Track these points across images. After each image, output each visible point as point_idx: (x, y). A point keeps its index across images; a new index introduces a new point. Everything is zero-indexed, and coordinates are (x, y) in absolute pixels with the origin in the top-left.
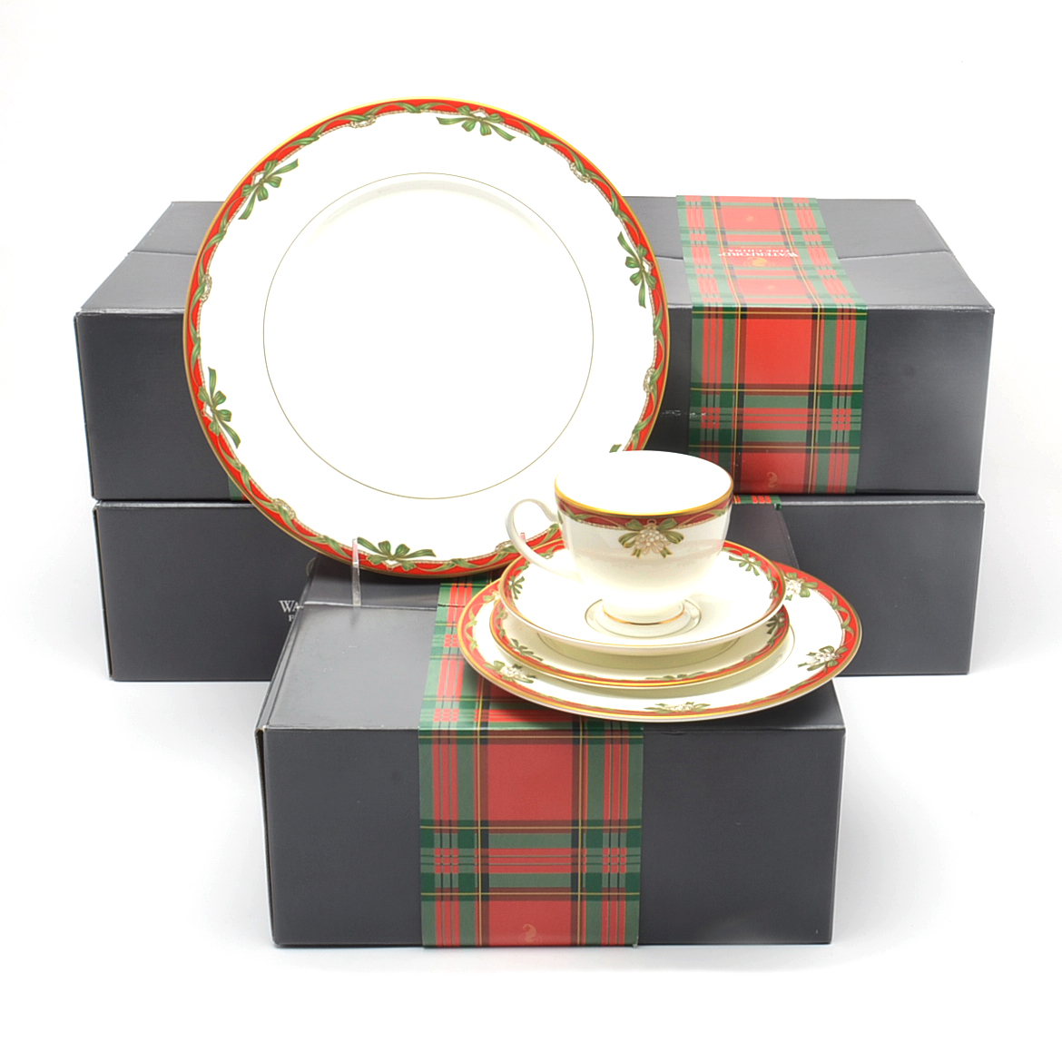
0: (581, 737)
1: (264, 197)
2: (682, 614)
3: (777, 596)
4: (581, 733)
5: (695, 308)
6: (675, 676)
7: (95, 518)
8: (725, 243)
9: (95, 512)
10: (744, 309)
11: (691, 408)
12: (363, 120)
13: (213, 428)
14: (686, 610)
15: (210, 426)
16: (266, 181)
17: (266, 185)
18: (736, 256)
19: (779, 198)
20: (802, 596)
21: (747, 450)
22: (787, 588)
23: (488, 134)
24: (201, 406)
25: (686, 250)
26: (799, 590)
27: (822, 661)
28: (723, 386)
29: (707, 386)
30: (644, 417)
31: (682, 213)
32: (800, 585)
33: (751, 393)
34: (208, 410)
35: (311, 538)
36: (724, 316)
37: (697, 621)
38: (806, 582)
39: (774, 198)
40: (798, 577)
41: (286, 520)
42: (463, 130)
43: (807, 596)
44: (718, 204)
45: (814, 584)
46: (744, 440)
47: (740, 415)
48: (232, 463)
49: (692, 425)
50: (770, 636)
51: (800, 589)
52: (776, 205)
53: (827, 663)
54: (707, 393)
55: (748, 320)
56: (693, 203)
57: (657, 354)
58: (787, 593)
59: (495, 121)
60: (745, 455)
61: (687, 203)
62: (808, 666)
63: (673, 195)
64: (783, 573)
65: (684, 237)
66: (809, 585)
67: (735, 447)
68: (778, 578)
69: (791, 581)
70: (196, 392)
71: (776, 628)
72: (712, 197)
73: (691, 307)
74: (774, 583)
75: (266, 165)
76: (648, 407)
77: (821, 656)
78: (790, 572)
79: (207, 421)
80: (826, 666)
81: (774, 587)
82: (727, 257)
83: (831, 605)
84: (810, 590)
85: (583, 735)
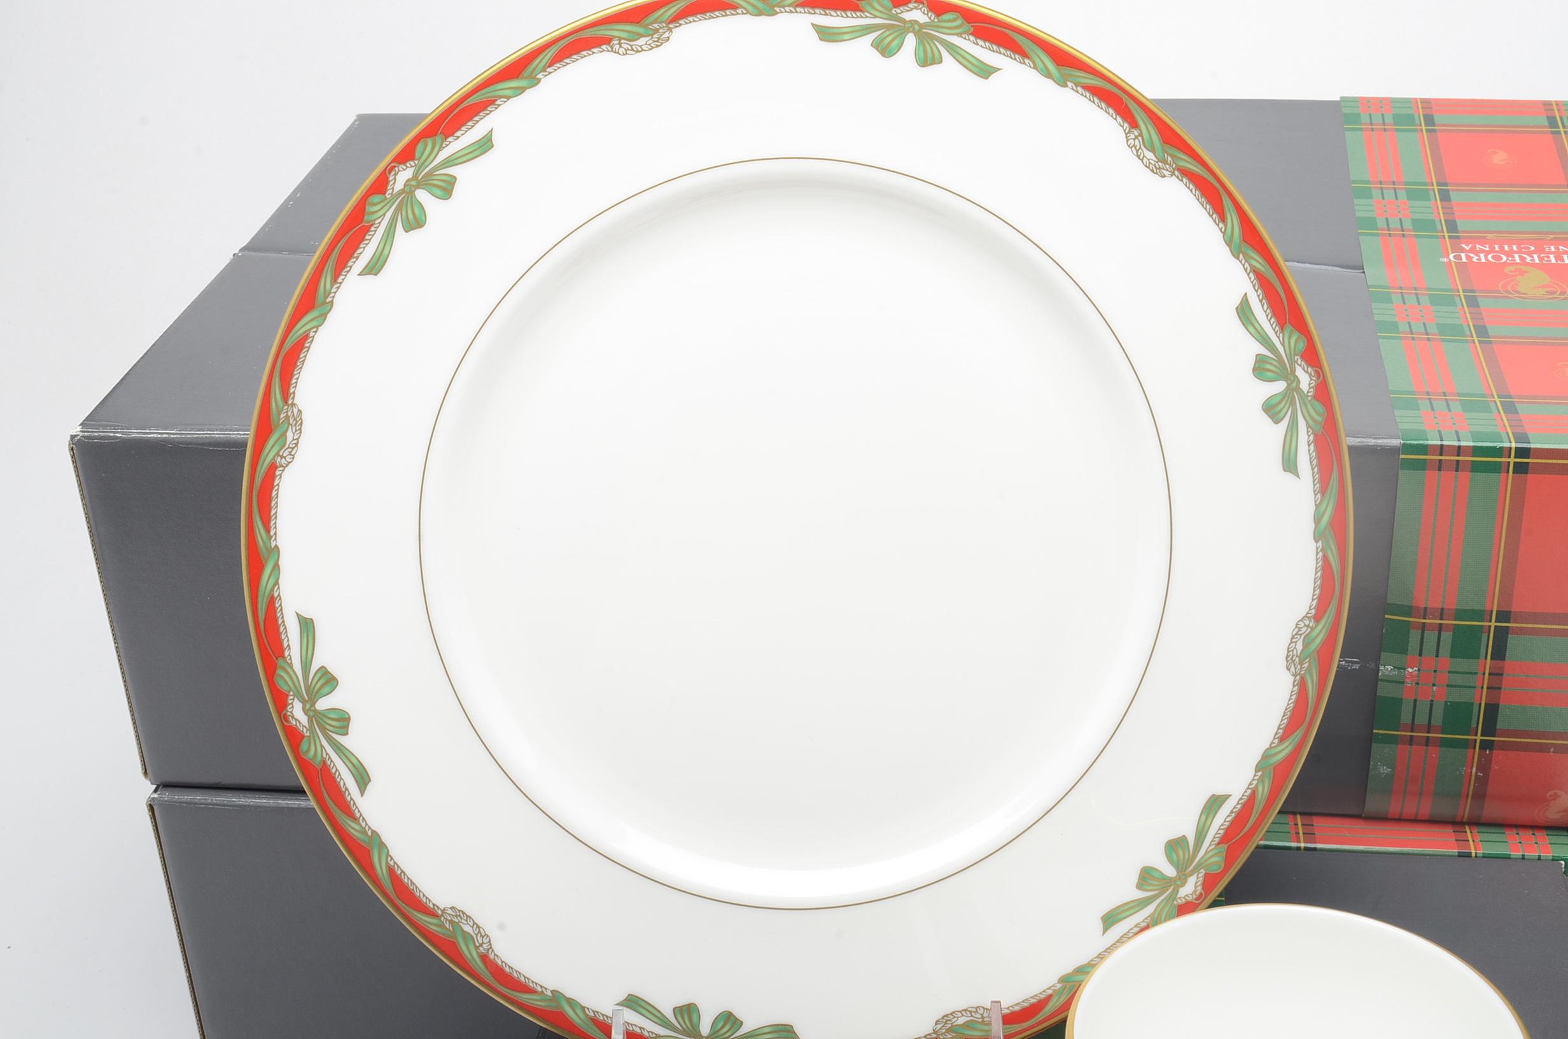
1: (416, 222)
5: (1408, 448)
7: (153, 817)
8: (1452, 226)
9: (151, 808)
10: (1522, 452)
11: (1384, 655)
12: (641, 36)
13: (310, 751)
15: (304, 746)
16: (418, 187)
17: (422, 195)
18: (1480, 264)
19: (1557, 103)
21: (1505, 746)
23: (933, 63)
24: (281, 701)
25: (1370, 247)
28: (1460, 614)
29: (1425, 613)
30: (1286, 733)
31: (1354, 141)
33: (1521, 631)
34: (297, 712)
35: (525, 997)
36: (1475, 467)
39: (1547, 105)
41: (471, 954)
42: (875, 54)
44: (1429, 120)
46: (1501, 724)
47: (1496, 674)
48: (352, 828)
49: (1383, 690)
52: (1552, 122)
54: (1423, 627)
55: (1530, 476)
56: (1377, 118)
57: (1322, 587)
59: (952, 31)
60: (1498, 755)
61: (1365, 118)
63: (1331, 94)
65: (1363, 208)
67: (1479, 738)
70: (271, 671)
72: (1415, 100)
73: (1396, 442)
75: (420, 147)
76: (1294, 710)
79: (294, 736)
82: (1460, 265)
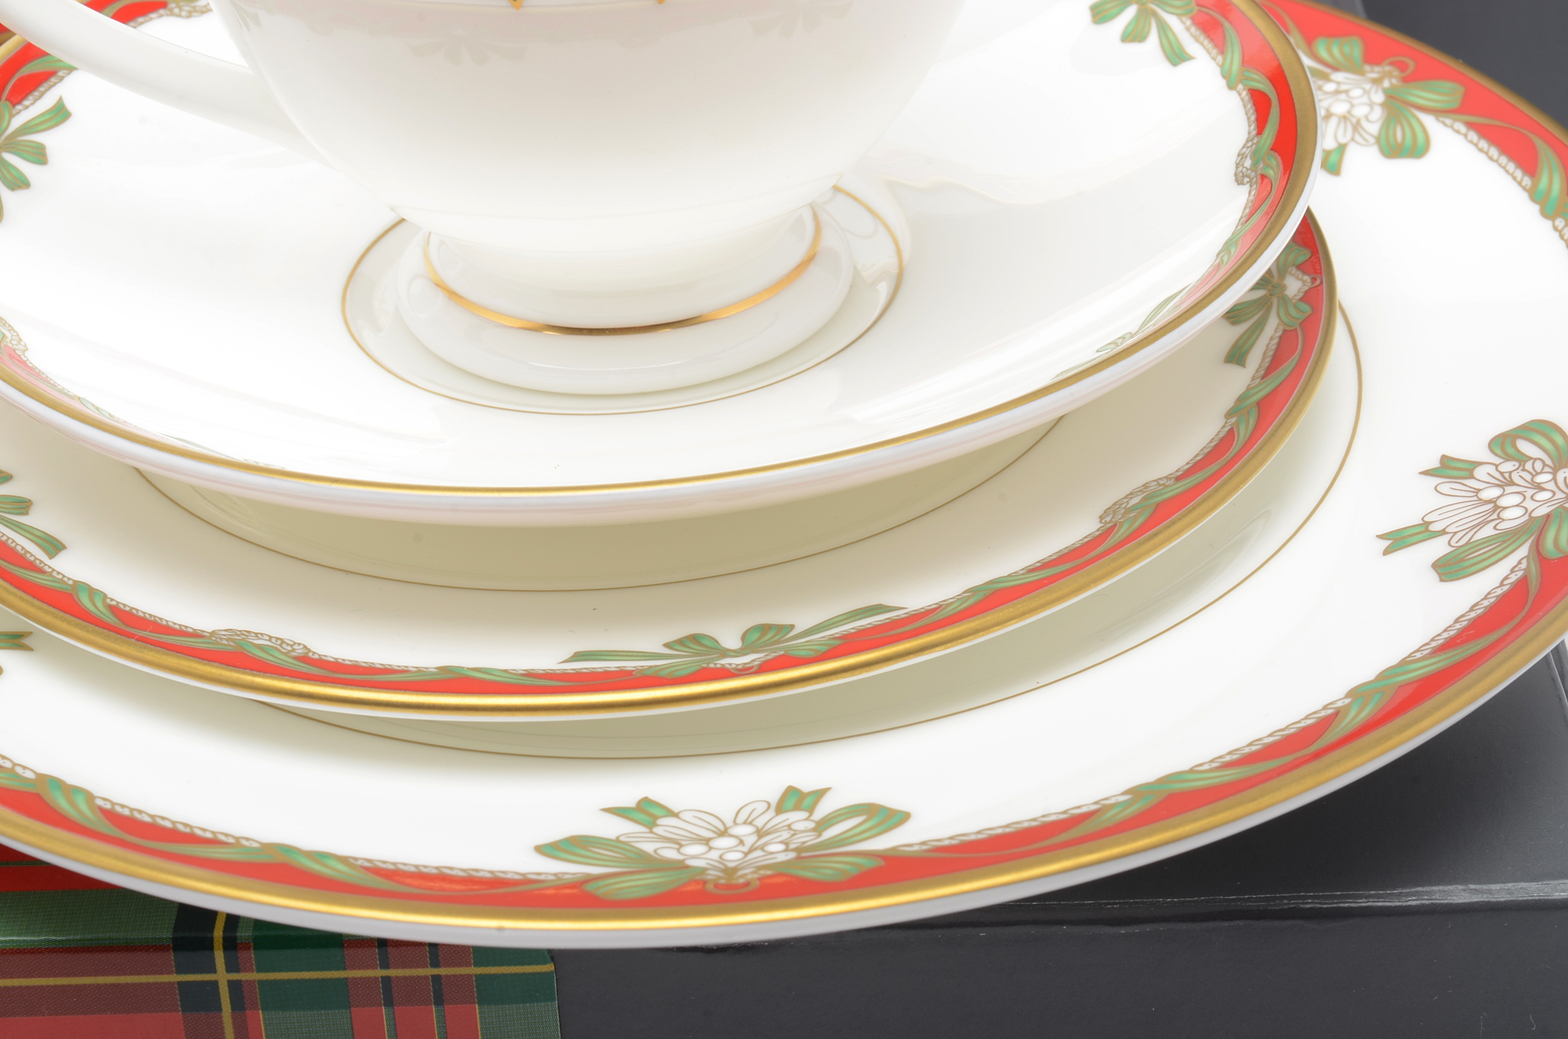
0: (222, 976)
2: (809, 260)
3: (1274, 169)
4: (219, 956)
6: (730, 639)
14: (829, 240)
20: (1393, 150)
22: (1321, 112)
26: (1372, 117)
27: (1513, 517)
32: (1379, 97)
37: (883, 291)
38: (1406, 80)
40: (1372, 57)
43: (1416, 149)
45: (1447, 92)
50: (1239, 380)
51: (1378, 114)
53: (1536, 528)
58: (1327, 138)
62: (1438, 548)
64: (1295, 38)
66: (1421, 94)
68: (1278, 78)
69: (1339, 76)
71: (1272, 329)
74: (1259, 102)
77: (1506, 482)
78: (1333, 33)
80: (1537, 547)
81: (1261, 124)
83: (1533, 194)
84: (1428, 120)
85: (231, 967)
